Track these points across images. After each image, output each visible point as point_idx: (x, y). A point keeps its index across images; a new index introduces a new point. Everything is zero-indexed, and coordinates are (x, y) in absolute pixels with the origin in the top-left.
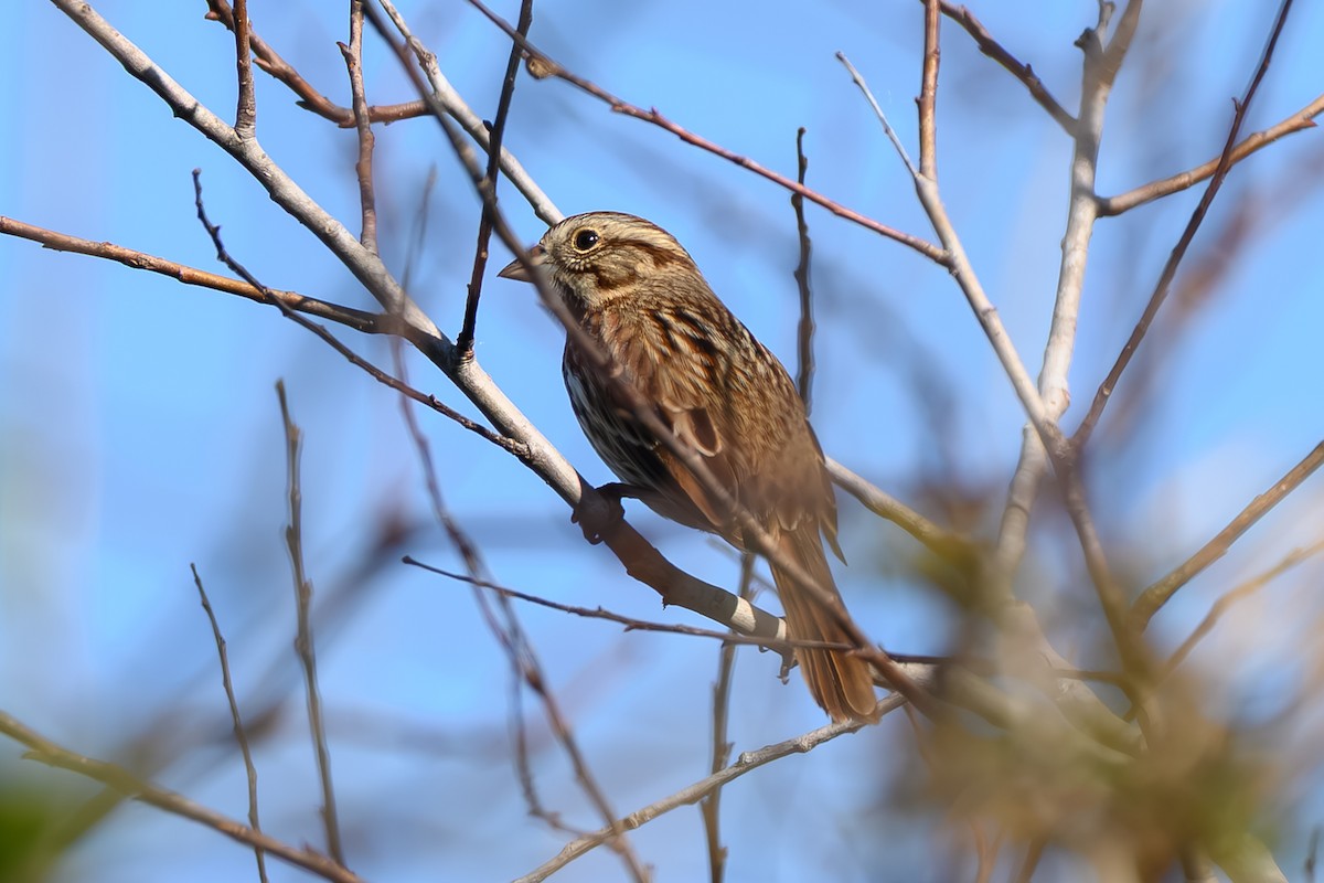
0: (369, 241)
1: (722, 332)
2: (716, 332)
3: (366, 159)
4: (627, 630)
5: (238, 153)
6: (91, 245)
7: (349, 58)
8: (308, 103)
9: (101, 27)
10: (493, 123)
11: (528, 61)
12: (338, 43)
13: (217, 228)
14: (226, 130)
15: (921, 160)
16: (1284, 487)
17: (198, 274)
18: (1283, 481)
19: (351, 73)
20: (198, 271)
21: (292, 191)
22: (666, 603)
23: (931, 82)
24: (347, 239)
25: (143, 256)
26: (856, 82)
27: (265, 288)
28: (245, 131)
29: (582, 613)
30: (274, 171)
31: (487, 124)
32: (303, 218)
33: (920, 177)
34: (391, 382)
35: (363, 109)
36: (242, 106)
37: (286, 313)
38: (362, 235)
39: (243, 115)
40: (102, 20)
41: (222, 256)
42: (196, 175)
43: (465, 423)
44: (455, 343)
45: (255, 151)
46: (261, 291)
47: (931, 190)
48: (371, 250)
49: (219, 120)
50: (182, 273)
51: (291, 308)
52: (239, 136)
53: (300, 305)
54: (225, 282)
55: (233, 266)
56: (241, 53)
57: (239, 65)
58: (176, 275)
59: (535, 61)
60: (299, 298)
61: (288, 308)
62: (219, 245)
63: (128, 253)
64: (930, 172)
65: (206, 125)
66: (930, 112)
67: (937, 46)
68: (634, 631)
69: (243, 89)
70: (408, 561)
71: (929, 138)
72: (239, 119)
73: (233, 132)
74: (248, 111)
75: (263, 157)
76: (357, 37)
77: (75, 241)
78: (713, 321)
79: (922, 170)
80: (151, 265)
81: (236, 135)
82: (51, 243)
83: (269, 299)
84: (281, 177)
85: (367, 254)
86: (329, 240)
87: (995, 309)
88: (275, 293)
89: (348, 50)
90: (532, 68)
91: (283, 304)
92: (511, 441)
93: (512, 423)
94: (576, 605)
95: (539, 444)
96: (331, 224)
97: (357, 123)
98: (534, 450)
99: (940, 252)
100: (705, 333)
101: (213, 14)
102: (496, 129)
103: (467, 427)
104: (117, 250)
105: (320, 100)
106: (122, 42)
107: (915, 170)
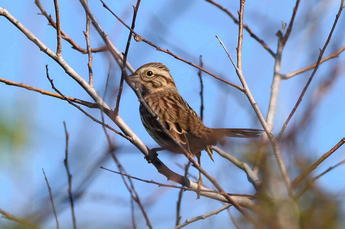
0: (91, 84)
1: (180, 103)
2: (178, 103)
3: (90, 62)
4: (159, 186)
5: (57, 60)
6: (18, 84)
7: (86, 36)
8: (74, 47)
9: (21, 27)
10: (124, 53)
11: (134, 37)
12: (83, 32)
13: (52, 80)
14: (54, 54)
15: (237, 64)
16: (332, 151)
17: (46, 92)
18: (332, 149)
19: (87, 40)
20: (46, 91)
21: (71, 70)
22: (168, 179)
23: (240, 43)
24: (86, 83)
25: (32, 87)
26: (221, 43)
27: (64, 96)
28: (59, 55)
29: (147, 182)
30: (66, 65)
31: (123, 53)
32: (74, 78)
33: (237, 69)
34: (97, 121)
35: (90, 49)
36: (58, 48)
37: (70, 102)
38: (89, 82)
39: (58, 50)
40: (22, 25)
41: (53, 87)
42: (47, 66)
43: (116, 132)
44: (114, 111)
45: (62, 60)
46: (63, 97)
47: (240, 72)
48: (92, 86)
49: (52, 52)
50: (42, 91)
51: (71, 101)
52: (57, 56)
53: (74, 101)
54: (53, 94)
55: (56, 90)
56: (58, 34)
57: (57, 37)
58: (40, 92)
59: (136, 37)
60: (73, 99)
61: (70, 101)
62: (52, 85)
63: (28, 86)
64: (240, 67)
65: (49, 53)
66: (240, 51)
67: (242, 34)
68: (161, 187)
69: (58, 44)
70: (102, 167)
71: (240, 58)
72: (57, 51)
73: (56, 55)
74: (60, 49)
75: (64, 61)
76: (88, 30)
77: (14, 83)
78: (177, 100)
79: (238, 67)
80: (34, 89)
81: (56, 56)
82: (8, 83)
83: (66, 99)
84: (68, 67)
85: (91, 87)
86: (81, 83)
87: (257, 103)
88: (67, 97)
89: (86, 34)
90: (136, 38)
91: (69, 100)
92: (128, 137)
93: (128, 132)
94: (146, 180)
95: (135, 137)
96: (81, 79)
97: (88, 52)
98: (134, 139)
99: (242, 88)
100: (176, 103)
101: (50, 24)
102: (125, 55)
103: (117, 133)
104: (25, 85)
105: (77, 46)
106: (27, 31)
107: (236, 67)
